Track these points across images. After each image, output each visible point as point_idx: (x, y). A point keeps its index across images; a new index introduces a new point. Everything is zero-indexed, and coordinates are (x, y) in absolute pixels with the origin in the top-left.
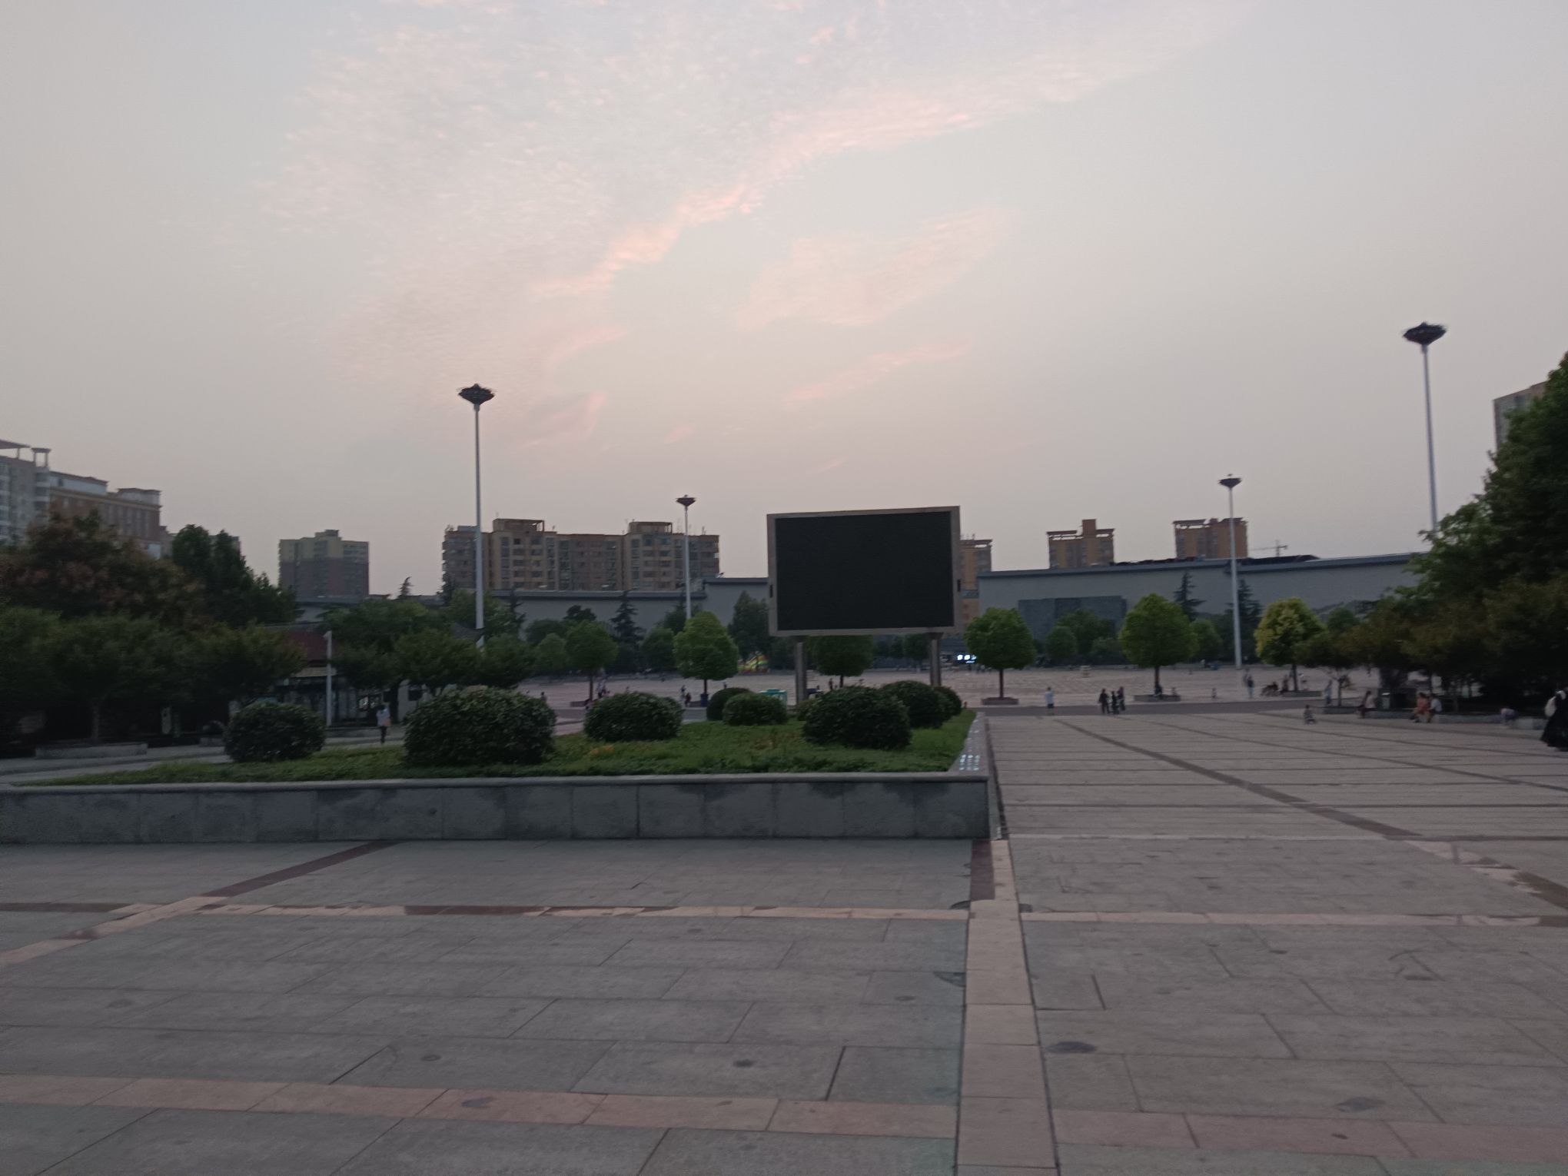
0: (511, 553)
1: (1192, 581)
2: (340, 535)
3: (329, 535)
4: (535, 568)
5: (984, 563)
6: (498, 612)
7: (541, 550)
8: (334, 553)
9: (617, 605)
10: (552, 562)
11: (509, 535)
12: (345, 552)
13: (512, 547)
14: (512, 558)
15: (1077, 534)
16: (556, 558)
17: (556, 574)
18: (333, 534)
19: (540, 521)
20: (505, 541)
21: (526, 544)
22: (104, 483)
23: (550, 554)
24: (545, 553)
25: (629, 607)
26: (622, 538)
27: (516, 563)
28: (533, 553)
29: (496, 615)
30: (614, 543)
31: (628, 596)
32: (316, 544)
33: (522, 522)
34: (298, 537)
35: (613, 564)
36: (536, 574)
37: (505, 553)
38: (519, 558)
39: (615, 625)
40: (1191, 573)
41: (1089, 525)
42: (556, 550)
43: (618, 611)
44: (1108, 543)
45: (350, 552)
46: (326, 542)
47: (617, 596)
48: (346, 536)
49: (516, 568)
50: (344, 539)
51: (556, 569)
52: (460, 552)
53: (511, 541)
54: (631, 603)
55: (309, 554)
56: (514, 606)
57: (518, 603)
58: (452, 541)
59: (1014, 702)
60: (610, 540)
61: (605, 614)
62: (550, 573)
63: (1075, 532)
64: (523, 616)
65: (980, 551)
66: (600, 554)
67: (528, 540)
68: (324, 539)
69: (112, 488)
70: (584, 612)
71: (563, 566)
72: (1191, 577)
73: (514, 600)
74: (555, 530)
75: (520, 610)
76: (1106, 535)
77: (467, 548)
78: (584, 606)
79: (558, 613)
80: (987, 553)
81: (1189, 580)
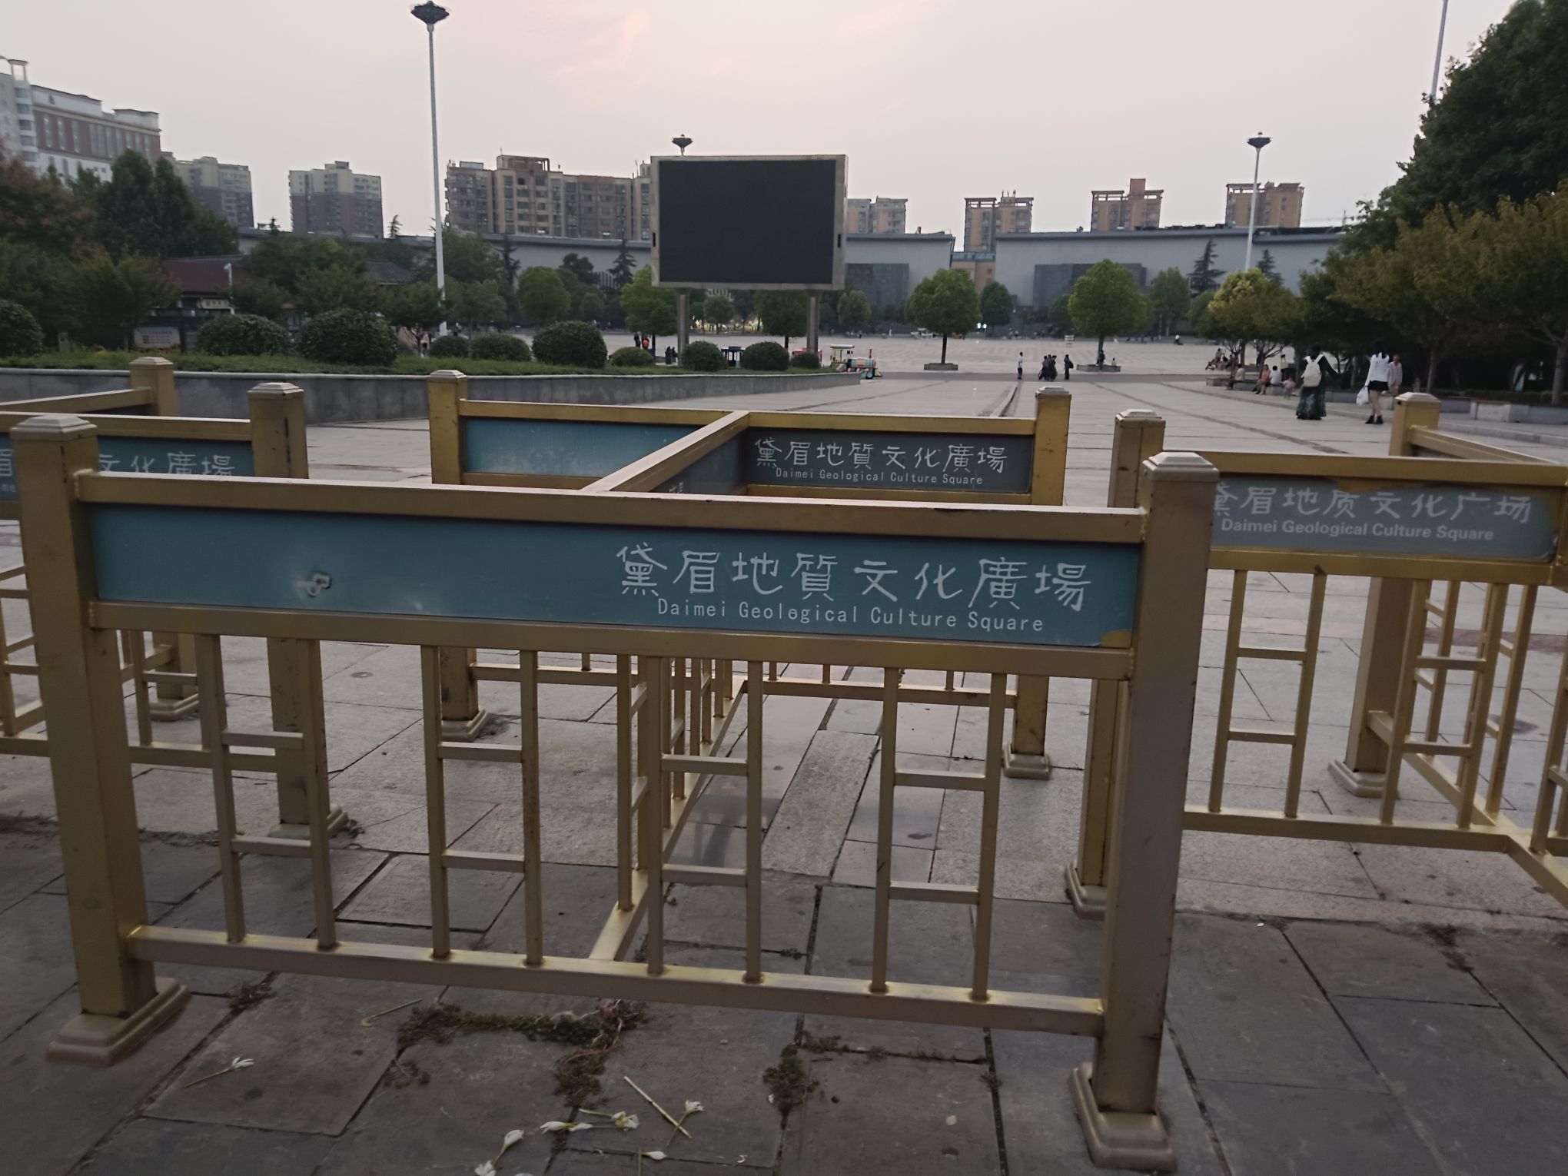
0: (515, 193)
1: (1215, 250)
2: (351, 167)
3: (338, 167)
4: (541, 212)
5: (1022, 223)
6: (490, 257)
7: (546, 192)
8: (345, 187)
9: (616, 255)
10: (558, 206)
11: (512, 173)
12: (357, 187)
13: (516, 186)
14: (516, 199)
15: (1124, 195)
16: (562, 202)
17: (562, 220)
18: (343, 166)
19: (543, 160)
20: (508, 180)
21: (530, 185)
22: (97, 102)
23: (556, 197)
24: (550, 195)
25: (628, 258)
26: (632, 181)
27: (520, 205)
28: (538, 194)
29: (487, 259)
30: (623, 187)
31: (627, 245)
32: (326, 176)
33: (526, 159)
34: (307, 169)
35: (622, 210)
36: (540, 218)
37: (509, 194)
38: (524, 199)
39: (613, 277)
40: (1215, 241)
41: (1137, 185)
42: (562, 193)
43: (615, 262)
44: (1155, 206)
45: (362, 187)
46: (336, 175)
47: (615, 245)
48: (356, 169)
49: (521, 211)
50: (354, 172)
51: (562, 214)
52: (463, 190)
53: (515, 180)
54: (631, 254)
55: (319, 187)
56: (507, 251)
57: (512, 248)
58: (455, 178)
59: (955, 368)
60: (619, 183)
61: (603, 264)
62: (555, 217)
63: (1123, 192)
64: (518, 262)
65: (1019, 211)
66: (608, 199)
67: (532, 180)
68: (335, 171)
69: (107, 108)
70: (581, 261)
71: (570, 210)
72: (1215, 245)
73: (508, 245)
74: (560, 170)
75: (513, 256)
76: (1154, 197)
77: (469, 186)
78: (581, 255)
79: (553, 261)
80: (1027, 213)
81: (1213, 248)
